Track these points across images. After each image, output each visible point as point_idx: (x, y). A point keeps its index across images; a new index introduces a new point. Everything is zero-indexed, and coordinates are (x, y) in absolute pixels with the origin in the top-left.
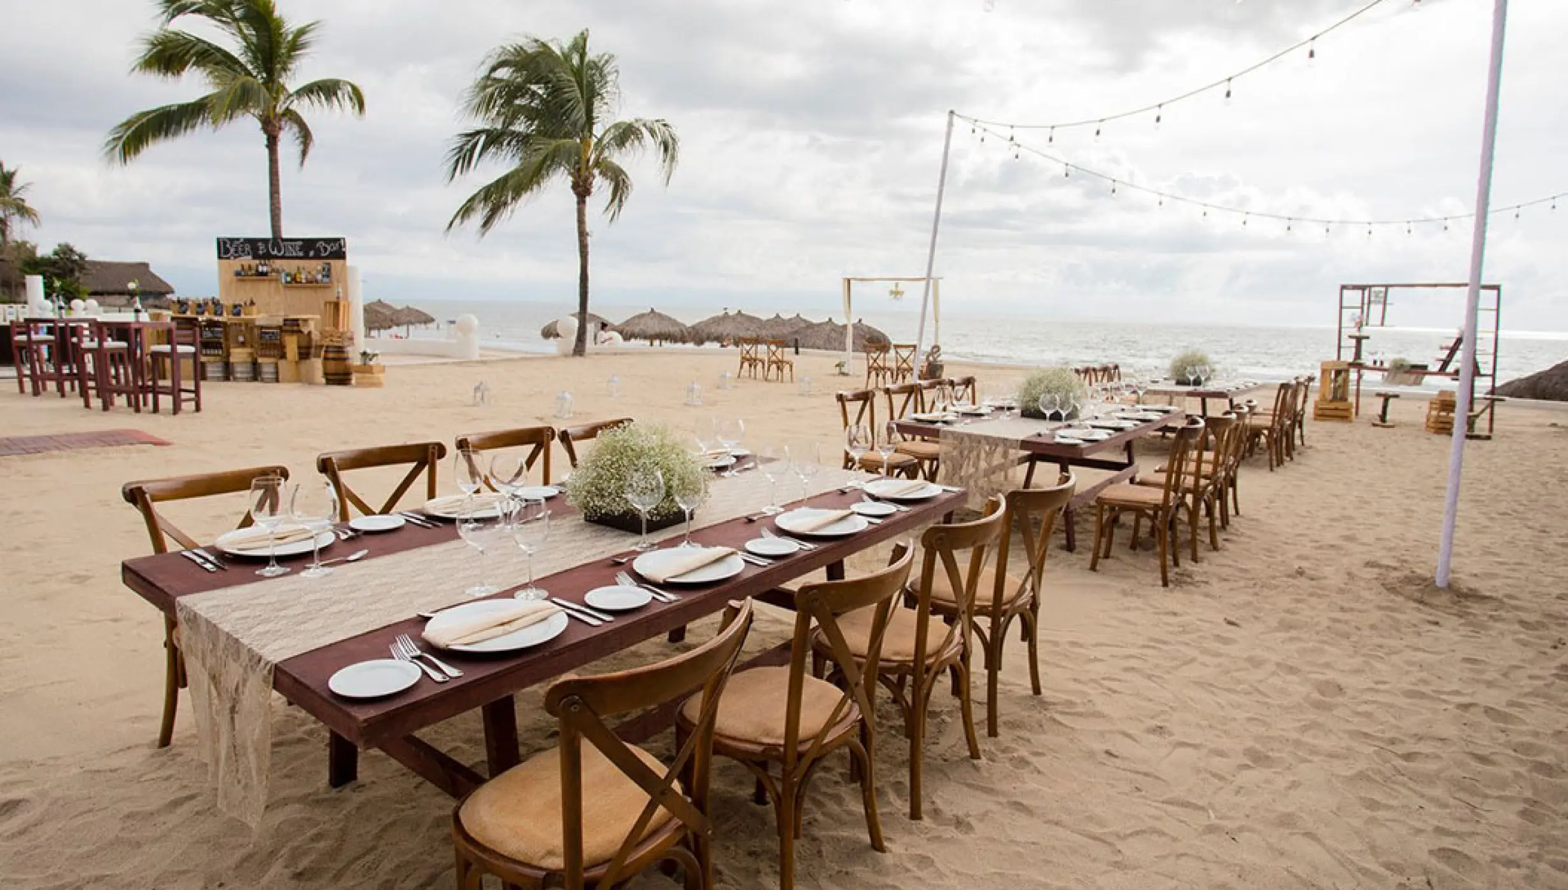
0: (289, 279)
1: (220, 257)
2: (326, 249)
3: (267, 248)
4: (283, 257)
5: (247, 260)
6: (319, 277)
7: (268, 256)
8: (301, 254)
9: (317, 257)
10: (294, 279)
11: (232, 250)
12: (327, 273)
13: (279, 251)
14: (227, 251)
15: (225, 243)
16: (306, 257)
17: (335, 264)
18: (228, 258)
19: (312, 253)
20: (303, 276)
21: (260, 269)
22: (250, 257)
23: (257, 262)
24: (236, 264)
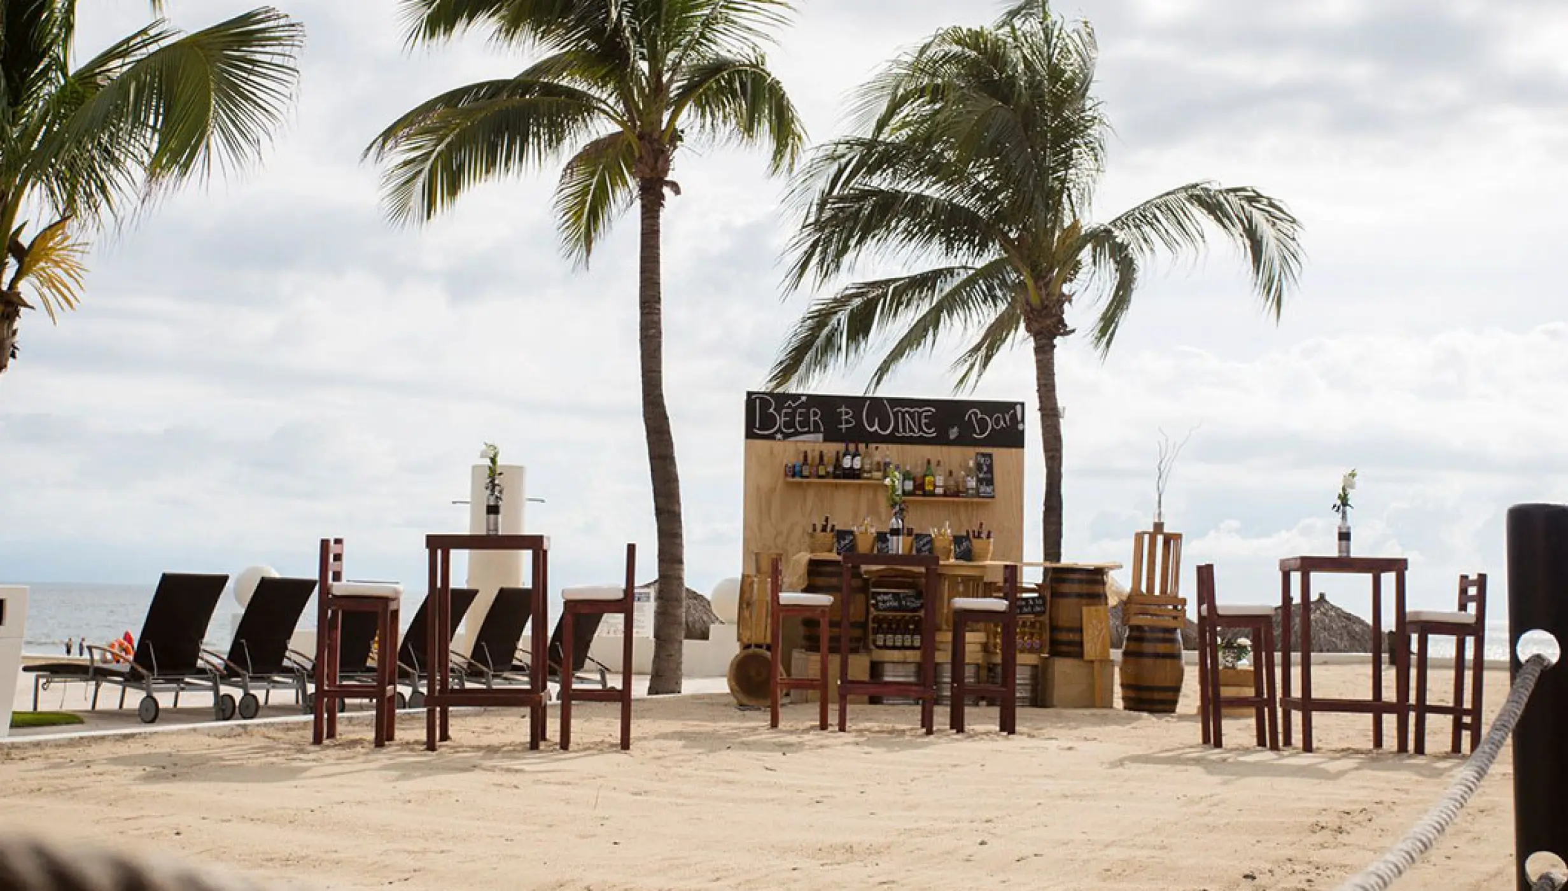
0: (909, 486)
1: (750, 434)
2: (983, 425)
3: (857, 416)
4: (892, 439)
5: (812, 443)
6: (972, 483)
7: (858, 436)
8: (932, 433)
9: (964, 440)
10: (919, 486)
11: (780, 421)
12: (986, 474)
13: (883, 427)
14: (768, 422)
15: (765, 404)
16: (941, 440)
17: (1001, 456)
18: (771, 437)
19: (954, 433)
20: (940, 481)
21: (847, 462)
22: (821, 436)
23: (840, 447)
24: (787, 450)
